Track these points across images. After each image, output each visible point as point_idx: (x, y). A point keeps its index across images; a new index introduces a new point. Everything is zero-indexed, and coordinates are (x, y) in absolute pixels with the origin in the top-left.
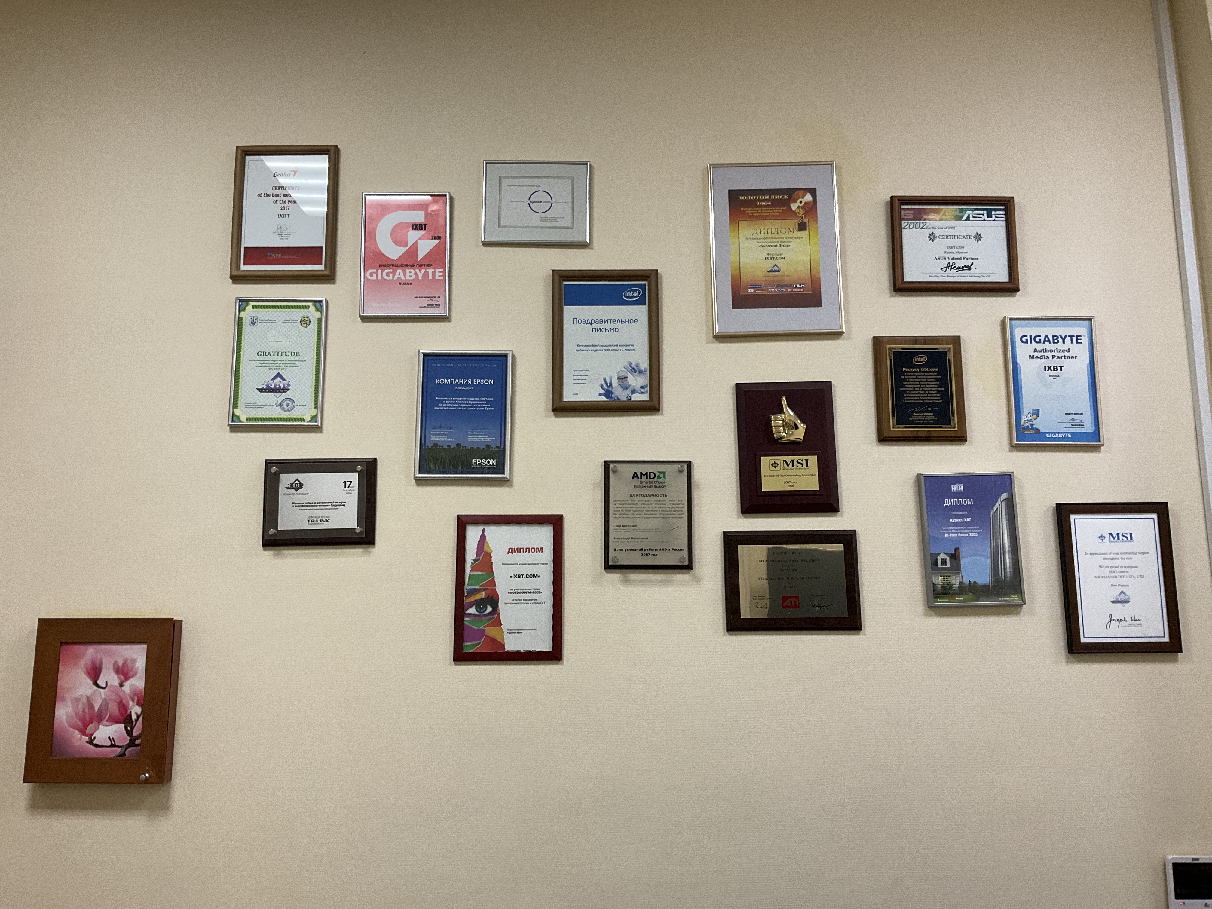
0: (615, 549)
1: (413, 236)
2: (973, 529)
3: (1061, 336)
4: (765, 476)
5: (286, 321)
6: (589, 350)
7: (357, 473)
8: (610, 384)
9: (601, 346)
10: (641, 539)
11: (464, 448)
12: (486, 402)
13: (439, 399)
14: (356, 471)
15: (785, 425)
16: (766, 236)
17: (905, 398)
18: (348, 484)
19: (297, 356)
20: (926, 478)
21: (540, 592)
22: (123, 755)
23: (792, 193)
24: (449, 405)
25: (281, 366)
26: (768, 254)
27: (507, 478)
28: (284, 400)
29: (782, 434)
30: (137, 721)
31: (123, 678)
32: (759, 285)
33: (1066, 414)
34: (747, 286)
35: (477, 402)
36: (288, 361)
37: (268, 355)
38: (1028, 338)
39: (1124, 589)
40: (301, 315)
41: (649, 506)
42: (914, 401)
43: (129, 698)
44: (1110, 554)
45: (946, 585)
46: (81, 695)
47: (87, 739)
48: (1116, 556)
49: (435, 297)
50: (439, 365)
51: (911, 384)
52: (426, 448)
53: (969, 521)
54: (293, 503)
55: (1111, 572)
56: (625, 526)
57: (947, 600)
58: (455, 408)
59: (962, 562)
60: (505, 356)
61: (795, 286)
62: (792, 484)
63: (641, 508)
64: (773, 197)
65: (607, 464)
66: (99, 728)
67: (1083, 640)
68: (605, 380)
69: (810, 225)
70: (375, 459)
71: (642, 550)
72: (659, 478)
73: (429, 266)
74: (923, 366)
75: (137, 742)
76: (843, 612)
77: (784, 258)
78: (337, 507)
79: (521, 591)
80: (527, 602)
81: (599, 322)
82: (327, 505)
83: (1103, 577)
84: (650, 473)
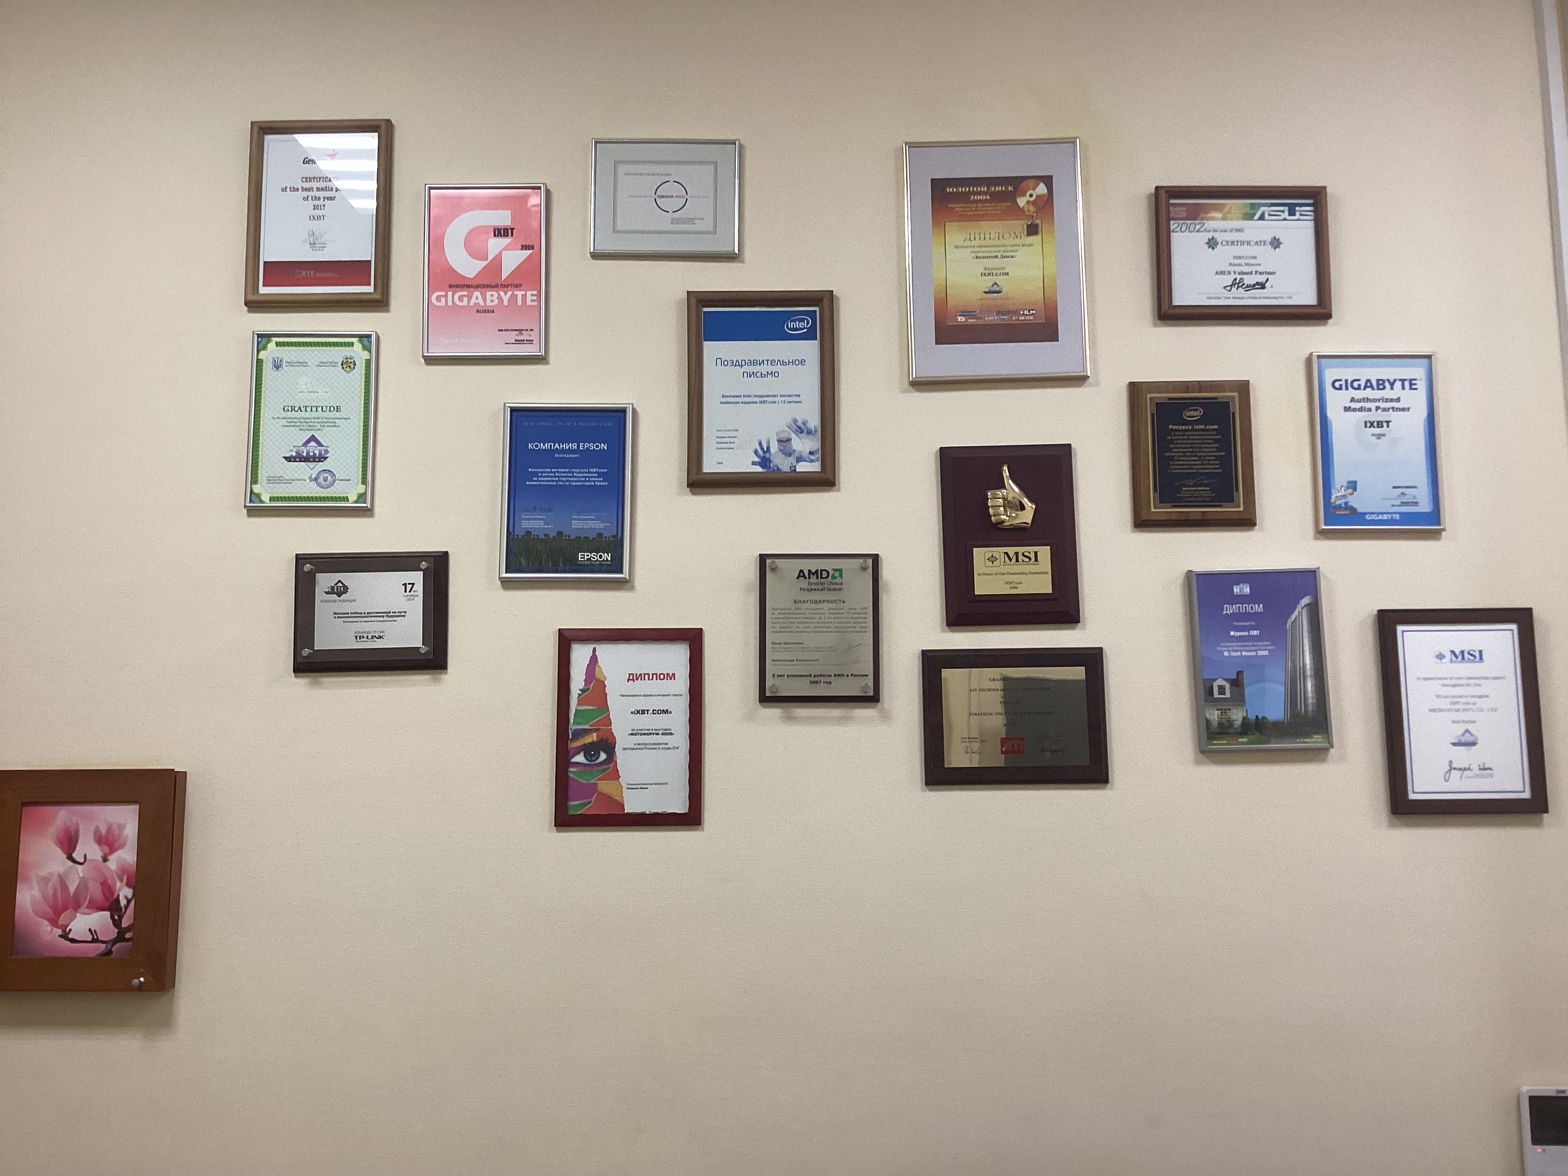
0: (774, 675)
1: (495, 245)
2: (1263, 646)
3: (1388, 380)
4: (979, 574)
5: (322, 364)
6: (739, 403)
7: (422, 572)
8: (767, 448)
9: (756, 396)
10: (810, 661)
11: (567, 538)
12: (596, 475)
13: (533, 470)
14: (421, 570)
15: (1008, 504)
16: (983, 243)
17: (1172, 467)
18: (409, 587)
19: (337, 411)
20: (1199, 576)
21: (671, 734)
22: (110, 952)
23: (1017, 183)
24: (547, 479)
25: (316, 426)
26: (985, 269)
27: (626, 578)
28: (320, 472)
29: (1002, 517)
30: (127, 907)
31: (107, 849)
32: (972, 312)
33: (1394, 487)
34: (956, 312)
35: (584, 475)
36: (326, 418)
37: (297, 411)
38: (1343, 383)
39: (1469, 727)
40: (343, 355)
41: (820, 615)
42: (1184, 471)
43: (115, 876)
44: (1451, 678)
45: (1224, 721)
46: (52, 873)
47: (60, 932)
48: (1458, 682)
49: (527, 330)
50: (533, 424)
51: (1180, 448)
52: (516, 537)
53: (1257, 635)
54: (335, 613)
55: (1453, 703)
56: (787, 644)
57: (1226, 742)
58: (555, 483)
59: (1247, 690)
61: (1022, 313)
62: (1016, 585)
63: (809, 618)
64: (993, 189)
65: (763, 558)
66: (75, 917)
67: (1412, 796)
68: (760, 444)
69: (1044, 227)
70: (446, 553)
71: (810, 676)
72: (834, 577)
73: (518, 286)
74: (1196, 422)
75: (128, 936)
76: (1084, 760)
77: (1007, 274)
78: (395, 619)
79: (646, 732)
80: (654, 746)
81: (754, 363)
82: (381, 616)
83: (1440, 710)
84: (821, 571)
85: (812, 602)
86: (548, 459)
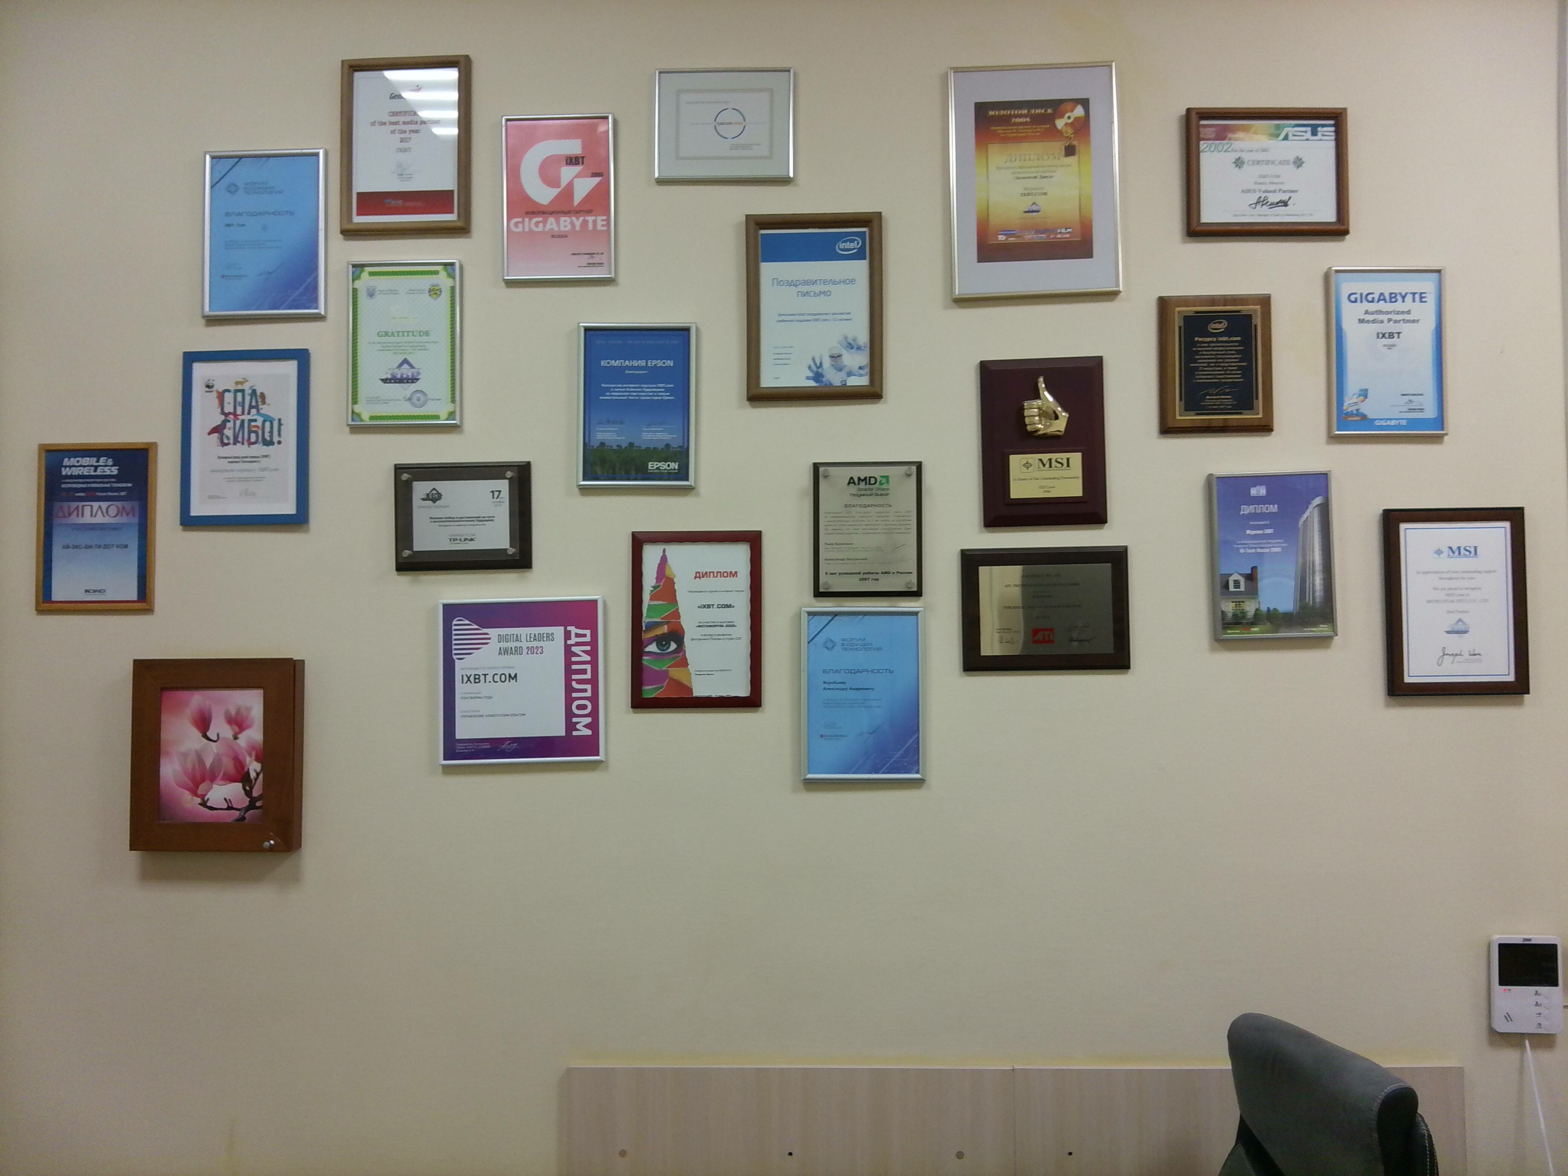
0: (826, 573)
1: (568, 173)
2: (1277, 543)
3: (1400, 294)
4: (1015, 479)
5: (412, 288)
6: (794, 321)
7: (507, 481)
8: (820, 363)
9: (809, 314)
10: (859, 559)
11: (638, 449)
12: (664, 390)
13: (606, 385)
14: (506, 478)
15: (1043, 414)
16: (1023, 164)
17: (1197, 377)
19: (426, 336)
20: (1220, 479)
21: (734, 626)
22: (243, 819)
23: (1057, 106)
24: (618, 393)
25: (408, 350)
26: (1025, 189)
27: (692, 486)
28: (414, 392)
29: (1037, 425)
30: (256, 779)
31: (236, 729)
32: (1012, 231)
33: (1403, 395)
34: (997, 231)
35: (652, 390)
36: (417, 343)
37: (390, 336)
38: (1358, 296)
39: (1461, 616)
40: (430, 283)
41: (869, 518)
42: (1208, 381)
43: (244, 752)
44: (1448, 572)
45: (1238, 612)
46: (190, 749)
47: (199, 800)
48: (1454, 575)
49: (598, 254)
50: (604, 342)
51: (1205, 359)
52: (591, 448)
53: (1271, 533)
54: (431, 518)
55: (1448, 595)
56: (840, 544)
57: (1238, 631)
59: (1260, 585)
60: (687, 330)
61: (1059, 231)
62: (1049, 490)
63: (859, 521)
64: (1033, 112)
65: (816, 467)
66: (212, 788)
67: (1407, 680)
68: (814, 359)
69: (1081, 149)
70: (529, 463)
71: (860, 573)
72: (881, 484)
73: (589, 212)
74: (1221, 334)
75: (258, 804)
76: (1108, 647)
77: (1046, 194)
78: (485, 523)
79: (712, 624)
80: (719, 637)
81: (806, 283)
82: (472, 521)
83: (1437, 601)
84: (870, 477)
85: (861, 506)
86: (618, 376)
